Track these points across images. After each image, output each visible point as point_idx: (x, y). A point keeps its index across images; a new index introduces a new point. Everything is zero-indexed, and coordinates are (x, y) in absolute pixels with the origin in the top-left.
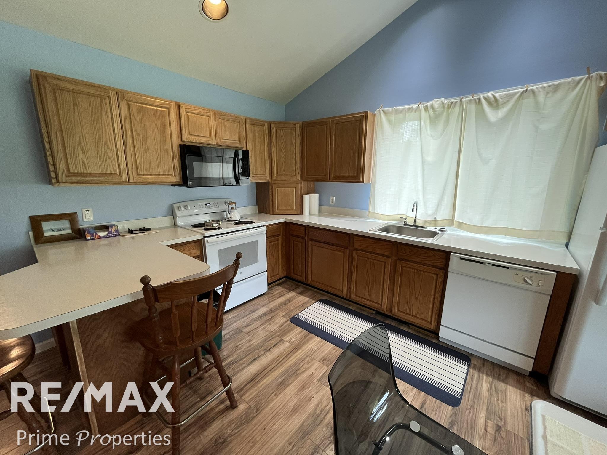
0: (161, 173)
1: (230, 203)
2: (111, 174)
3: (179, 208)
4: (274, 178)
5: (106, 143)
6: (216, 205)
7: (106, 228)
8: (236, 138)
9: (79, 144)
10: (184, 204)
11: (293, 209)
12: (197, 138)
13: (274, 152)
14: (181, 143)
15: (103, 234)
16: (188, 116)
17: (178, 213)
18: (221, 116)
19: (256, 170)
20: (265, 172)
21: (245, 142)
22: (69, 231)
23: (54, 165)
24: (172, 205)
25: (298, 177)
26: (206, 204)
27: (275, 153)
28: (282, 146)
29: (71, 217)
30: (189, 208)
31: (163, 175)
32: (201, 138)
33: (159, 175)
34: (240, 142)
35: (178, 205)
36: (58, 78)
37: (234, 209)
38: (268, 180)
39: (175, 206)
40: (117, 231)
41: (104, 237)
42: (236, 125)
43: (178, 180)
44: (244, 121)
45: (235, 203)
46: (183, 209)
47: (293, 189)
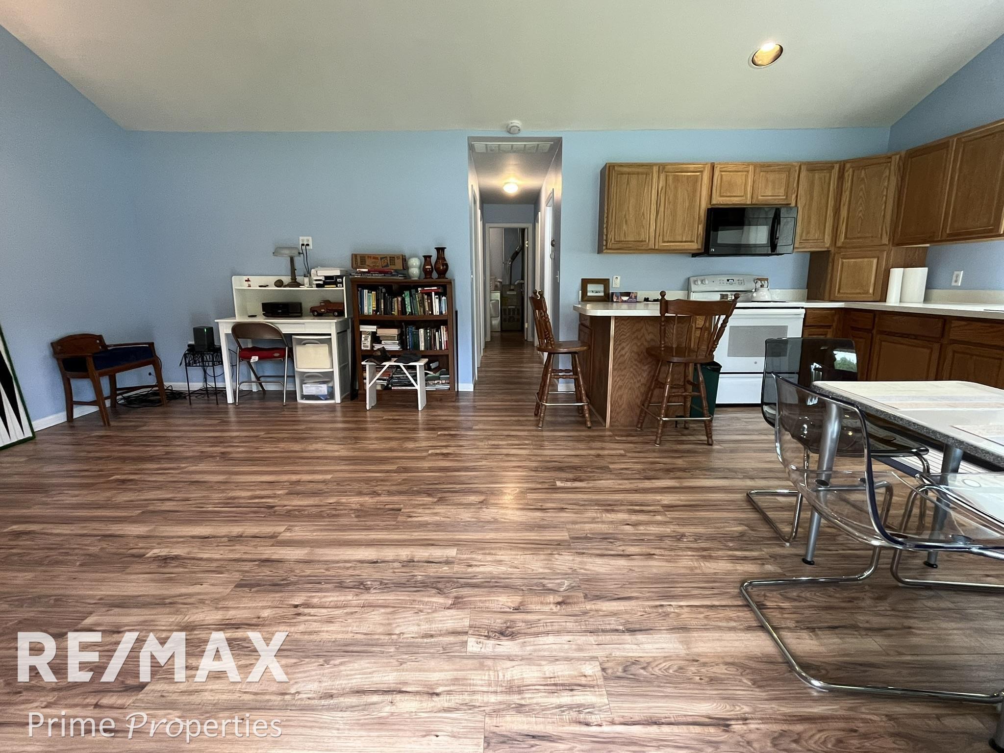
0: (684, 240)
1: (761, 280)
2: (642, 241)
3: (695, 282)
4: (839, 244)
5: (643, 214)
6: (741, 283)
7: (627, 294)
8: (782, 191)
9: (625, 217)
10: (702, 278)
11: (867, 292)
12: (728, 199)
13: (844, 205)
14: (710, 207)
15: (625, 298)
16: (722, 175)
17: (694, 287)
18: (765, 167)
19: (808, 233)
20: (824, 236)
21: (794, 196)
22: (602, 294)
23: (607, 235)
24: (689, 279)
25: (885, 240)
26: (728, 280)
27: (846, 206)
28: (861, 194)
29: (605, 282)
30: (707, 282)
31: (686, 242)
32: (732, 199)
33: (681, 242)
34: (787, 196)
35: (695, 278)
36: (621, 165)
37: (766, 285)
38: (828, 248)
39: (692, 280)
40: (636, 297)
41: (625, 302)
42: (784, 176)
43: (700, 247)
44: (797, 168)
45: (767, 280)
46: (699, 282)
47: (872, 259)
